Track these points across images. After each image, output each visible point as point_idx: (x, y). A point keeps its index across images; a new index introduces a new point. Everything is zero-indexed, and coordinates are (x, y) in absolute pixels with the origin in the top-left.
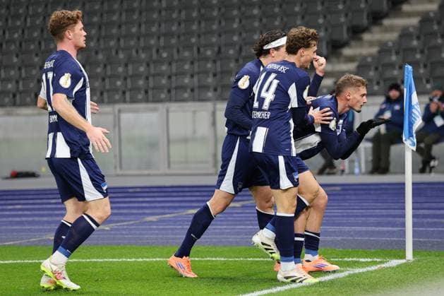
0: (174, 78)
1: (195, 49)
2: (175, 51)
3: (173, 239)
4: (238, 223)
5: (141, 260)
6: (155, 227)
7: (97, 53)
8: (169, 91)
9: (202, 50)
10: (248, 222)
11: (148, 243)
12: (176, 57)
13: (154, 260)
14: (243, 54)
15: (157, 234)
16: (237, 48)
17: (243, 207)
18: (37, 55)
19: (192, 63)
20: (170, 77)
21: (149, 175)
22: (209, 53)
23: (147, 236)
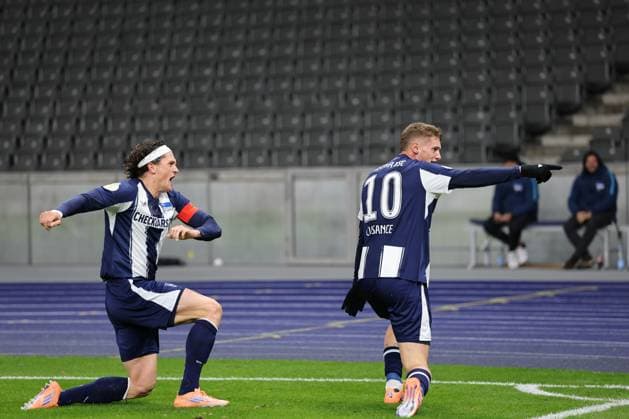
0: (367, 134)
1: (397, 96)
2: (369, 97)
3: (366, 352)
4: (455, 332)
5: (321, 380)
6: (340, 336)
7: (264, 98)
8: (361, 151)
9: (407, 96)
10: (468, 332)
11: (332, 357)
12: (371, 104)
13: (341, 380)
14: (464, 101)
15: (343, 346)
16: (455, 92)
17: (462, 311)
18: (184, 100)
19: (393, 113)
20: (362, 133)
21: (332, 266)
22: (416, 99)
23: (331, 348)
